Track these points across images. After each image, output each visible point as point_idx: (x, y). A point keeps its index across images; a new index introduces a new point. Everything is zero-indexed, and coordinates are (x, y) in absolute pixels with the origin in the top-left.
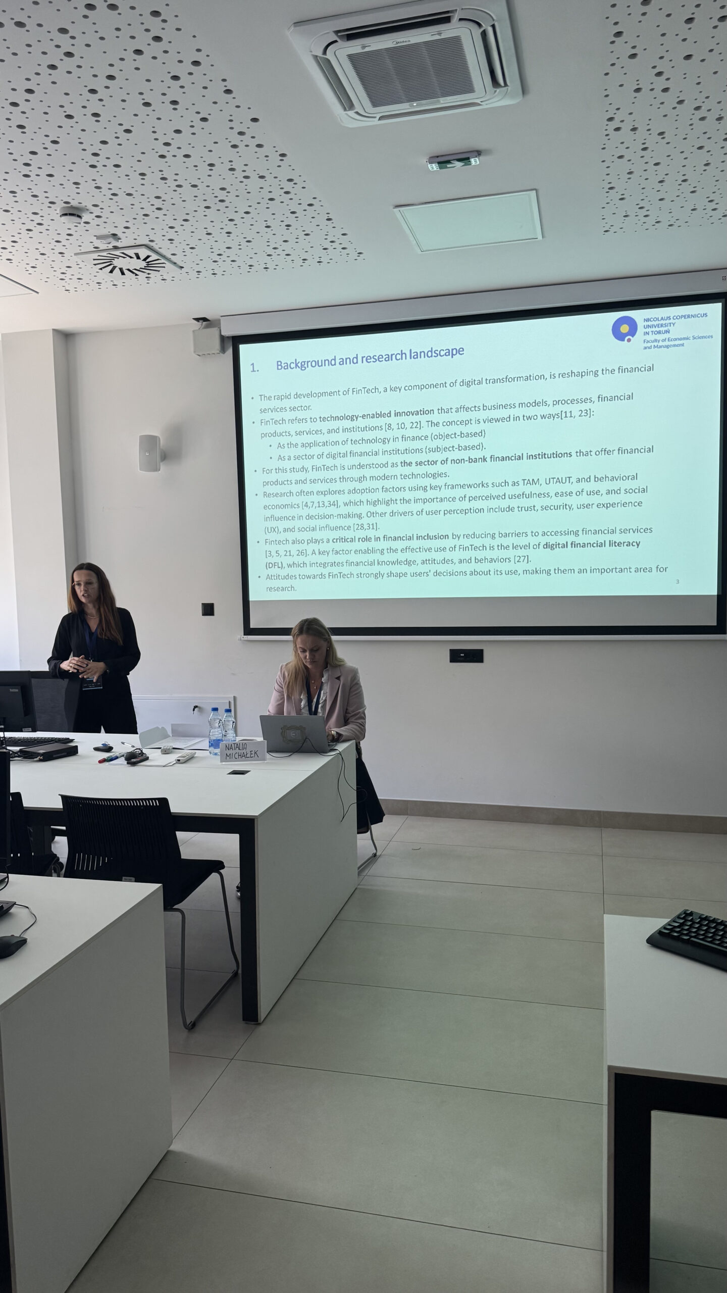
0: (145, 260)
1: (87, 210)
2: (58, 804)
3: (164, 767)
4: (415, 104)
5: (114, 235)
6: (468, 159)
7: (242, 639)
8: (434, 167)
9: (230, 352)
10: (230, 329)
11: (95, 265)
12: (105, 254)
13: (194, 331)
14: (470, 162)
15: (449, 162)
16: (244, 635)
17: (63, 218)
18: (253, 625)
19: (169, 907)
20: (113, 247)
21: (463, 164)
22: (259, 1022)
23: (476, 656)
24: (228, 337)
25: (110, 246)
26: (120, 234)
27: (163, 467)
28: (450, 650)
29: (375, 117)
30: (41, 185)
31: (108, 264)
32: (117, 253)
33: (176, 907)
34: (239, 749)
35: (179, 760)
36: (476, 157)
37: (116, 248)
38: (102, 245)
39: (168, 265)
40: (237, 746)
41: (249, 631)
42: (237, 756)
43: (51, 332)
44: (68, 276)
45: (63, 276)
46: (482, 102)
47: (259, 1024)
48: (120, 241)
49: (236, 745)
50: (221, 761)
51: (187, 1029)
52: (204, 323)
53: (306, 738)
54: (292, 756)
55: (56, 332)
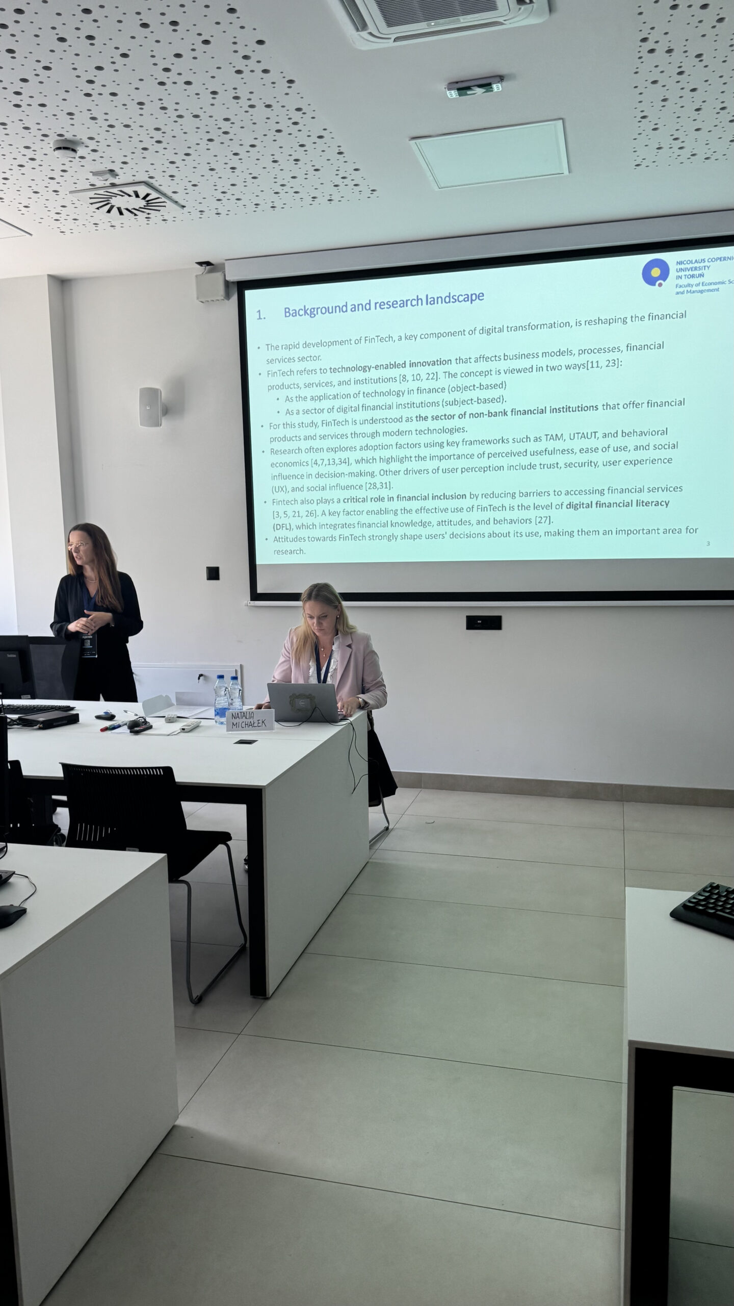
0: (144, 198)
1: (83, 143)
2: (59, 773)
3: (168, 735)
4: (433, 24)
5: (111, 171)
6: (490, 84)
7: (249, 604)
8: (454, 94)
9: (235, 298)
10: (234, 275)
11: (92, 204)
12: (101, 192)
13: (197, 276)
14: (492, 88)
15: (469, 88)
16: (251, 600)
17: (57, 152)
18: (260, 590)
19: (174, 879)
20: (110, 184)
21: (484, 90)
22: (267, 996)
23: (493, 623)
24: (233, 283)
25: (108, 183)
26: (118, 170)
27: (164, 422)
28: (467, 616)
29: (390, 38)
30: (33, 115)
31: (105, 203)
32: (115, 190)
33: (182, 878)
34: (246, 718)
35: (183, 729)
36: (499, 82)
37: (113, 185)
38: (99, 184)
39: (169, 204)
40: (244, 715)
41: (256, 596)
42: (243, 725)
43: (46, 278)
44: (62, 217)
45: (57, 217)
46: (505, 20)
47: (268, 999)
48: (117, 177)
49: (242, 714)
50: (228, 730)
51: (193, 1003)
52: (208, 267)
53: (315, 708)
54: (301, 725)
55: (51, 277)
